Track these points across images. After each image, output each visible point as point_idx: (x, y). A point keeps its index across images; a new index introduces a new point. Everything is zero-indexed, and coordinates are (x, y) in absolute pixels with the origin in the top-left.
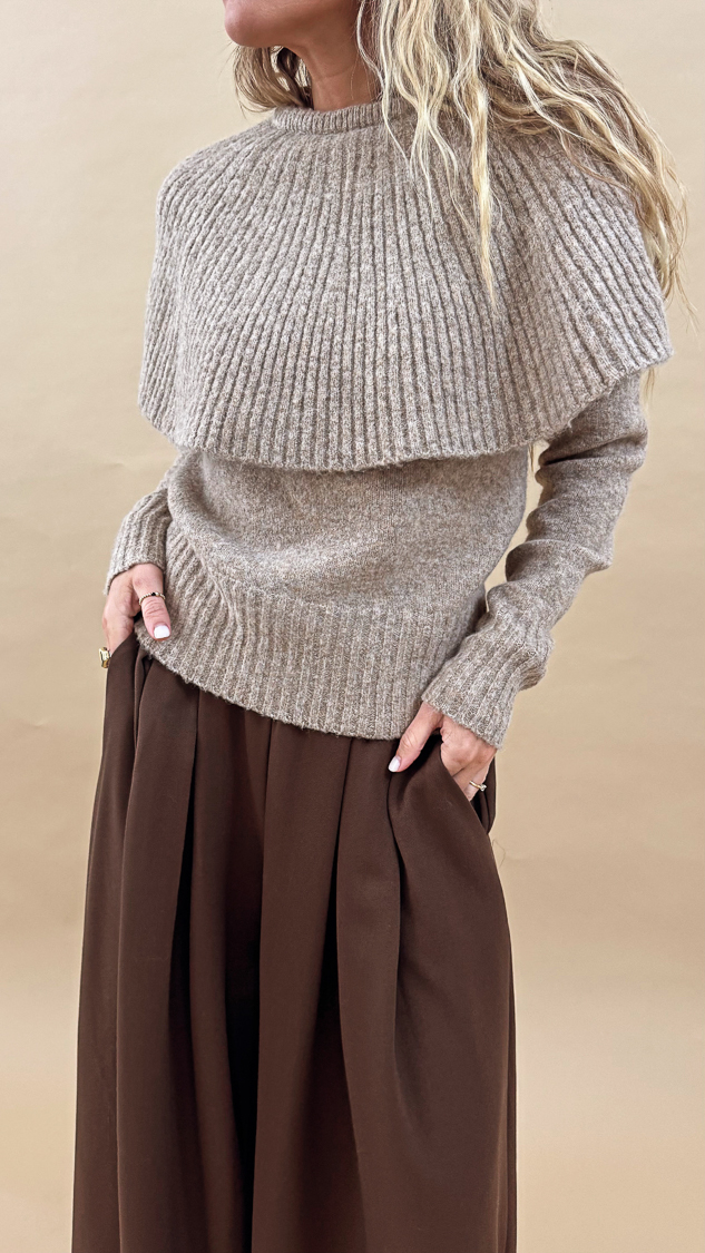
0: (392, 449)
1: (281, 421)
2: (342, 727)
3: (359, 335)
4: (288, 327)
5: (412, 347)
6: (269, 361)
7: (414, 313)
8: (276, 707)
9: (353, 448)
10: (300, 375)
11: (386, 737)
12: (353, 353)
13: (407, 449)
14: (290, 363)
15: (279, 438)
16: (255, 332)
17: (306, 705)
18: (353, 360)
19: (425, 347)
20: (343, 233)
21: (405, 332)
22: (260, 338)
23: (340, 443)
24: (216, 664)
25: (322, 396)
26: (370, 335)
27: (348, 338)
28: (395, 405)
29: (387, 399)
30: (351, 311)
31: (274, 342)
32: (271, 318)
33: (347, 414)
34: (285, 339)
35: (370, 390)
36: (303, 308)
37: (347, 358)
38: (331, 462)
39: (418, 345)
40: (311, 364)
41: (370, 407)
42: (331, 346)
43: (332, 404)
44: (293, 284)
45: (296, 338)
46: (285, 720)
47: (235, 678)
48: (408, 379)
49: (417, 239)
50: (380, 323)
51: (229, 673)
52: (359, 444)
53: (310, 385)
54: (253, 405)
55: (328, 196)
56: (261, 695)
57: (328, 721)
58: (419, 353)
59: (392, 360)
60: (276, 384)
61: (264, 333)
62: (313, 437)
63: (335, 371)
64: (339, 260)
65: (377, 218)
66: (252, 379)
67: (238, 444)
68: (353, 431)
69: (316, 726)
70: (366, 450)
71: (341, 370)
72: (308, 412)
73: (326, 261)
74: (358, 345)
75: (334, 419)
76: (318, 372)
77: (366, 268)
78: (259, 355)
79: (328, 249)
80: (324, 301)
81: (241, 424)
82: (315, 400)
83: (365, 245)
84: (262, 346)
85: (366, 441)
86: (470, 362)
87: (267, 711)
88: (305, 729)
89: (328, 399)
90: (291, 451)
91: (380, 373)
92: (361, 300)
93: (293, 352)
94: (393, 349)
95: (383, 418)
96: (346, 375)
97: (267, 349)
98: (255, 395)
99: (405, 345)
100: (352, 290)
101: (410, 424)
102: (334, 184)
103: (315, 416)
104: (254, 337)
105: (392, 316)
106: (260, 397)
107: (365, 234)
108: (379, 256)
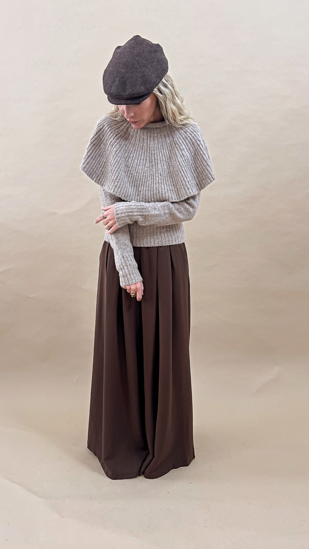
4: (138, 175)
6: (134, 181)
7: (164, 174)
10: (140, 185)
14: (138, 183)
15: (136, 198)
20: (148, 154)
21: (162, 178)
25: (145, 189)
26: (155, 178)
30: (151, 173)
34: (137, 177)
35: (155, 188)
44: (138, 164)
48: (163, 187)
49: (164, 158)
50: (157, 175)
53: (142, 187)
55: (144, 144)
63: (148, 184)
64: (148, 161)
65: (155, 152)
67: (128, 197)
73: (145, 160)
77: (154, 163)
78: (132, 180)
79: (145, 157)
81: (129, 194)
83: (153, 158)
84: (132, 178)
86: (174, 183)
91: (157, 185)
92: (153, 170)
93: (139, 180)
96: (150, 185)
100: (151, 168)
102: (145, 142)
104: (130, 176)
107: (153, 155)
108: (156, 161)
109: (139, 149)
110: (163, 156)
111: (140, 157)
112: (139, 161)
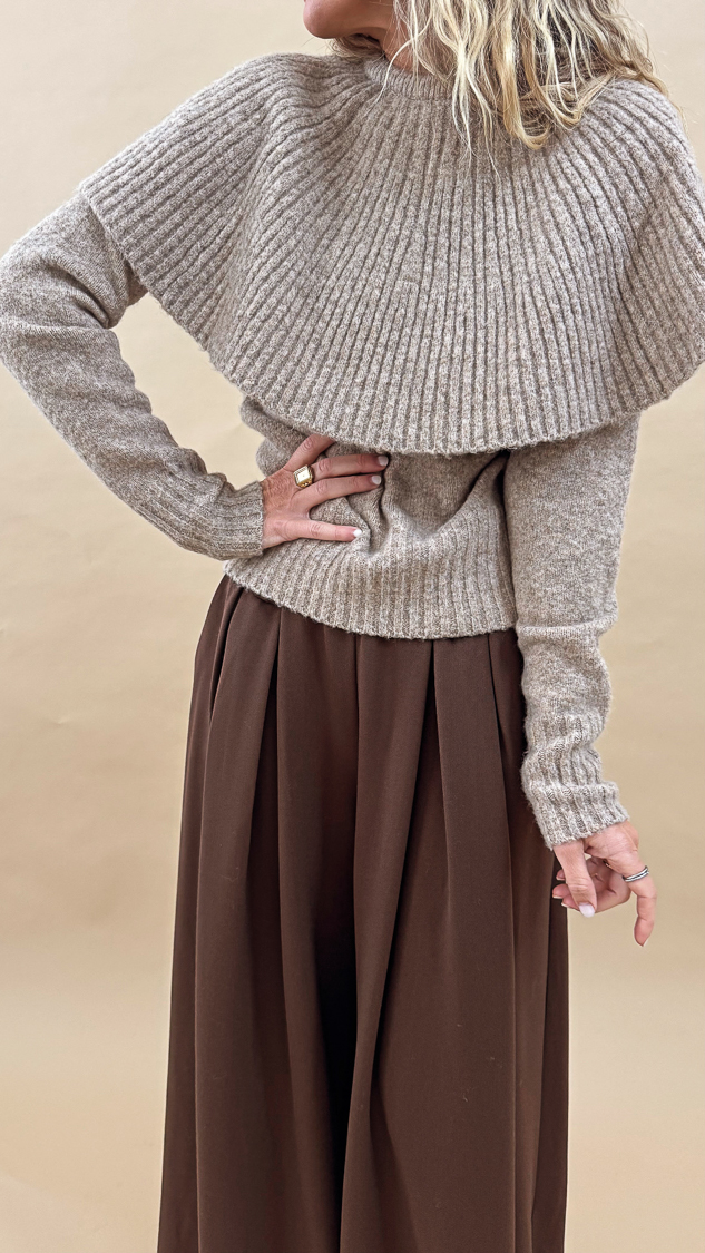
0: (445, 441)
1: (342, 395)
2: (426, 631)
3: (428, 331)
4: (361, 309)
5: (475, 349)
6: (339, 338)
7: (481, 319)
8: (361, 622)
9: (405, 432)
10: (366, 357)
11: (469, 633)
12: (420, 347)
13: (459, 444)
14: (359, 345)
16: (329, 307)
17: (390, 616)
18: (418, 353)
19: (486, 351)
21: (470, 337)
22: (332, 314)
23: (393, 425)
24: (303, 586)
26: (438, 333)
27: (417, 332)
28: (454, 402)
29: (446, 395)
30: (422, 307)
31: (346, 322)
32: (346, 296)
33: (404, 401)
34: (356, 320)
35: (431, 384)
36: (377, 292)
37: (413, 351)
38: (381, 442)
39: (480, 349)
40: (378, 349)
41: (429, 398)
42: (400, 337)
43: (391, 389)
45: (367, 322)
46: (372, 633)
47: (321, 598)
48: (467, 380)
50: (449, 324)
51: (315, 592)
52: (412, 430)
53: (375, 368)
54: (318, 375)
55: (410, 175)
56: (346, 612)
57: (412, 627)
58: (481, 356)
59: (456, 360)
60: (343, 362)
61: (338, 310)
62: (369, 415)
63: (400, 360)
66: (321, 353)
67: (297, 406)
68: (407, 417)
69: (401, 635)
70: (418, 437)
71: (405, 360)
72: (368, 392)
74: (425, 340)
75: (391, 403)
76: (383, 357)
77: (441, 264)
78: (330, 332)
79: (406, 233)
80: (397, 289)
82: (377, 382)
84: (334, 323)
85: (420, 428)
87: (353, 627)
88: (392, 639)
89: (389, 384)
90: (346, 424)
91: (443, 370)
92: (433, 297)
93: (362, 334)
94: (458, 350)
95: (440, 412)
96: (410, 365)
97: (338, 326)
98: (321, 367)
99: (469, 349)
100: (425, 284)
101: (464, 421)
102: (418, 163)
103: (374, 396)
104: (327, 312)
105: (461, 318)
106: (325, 370)
109: (384, 194)
110: (491, 233)
111: (382, 229)
112: (374, 250)
